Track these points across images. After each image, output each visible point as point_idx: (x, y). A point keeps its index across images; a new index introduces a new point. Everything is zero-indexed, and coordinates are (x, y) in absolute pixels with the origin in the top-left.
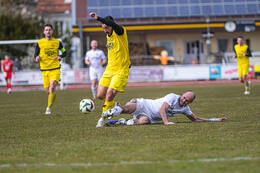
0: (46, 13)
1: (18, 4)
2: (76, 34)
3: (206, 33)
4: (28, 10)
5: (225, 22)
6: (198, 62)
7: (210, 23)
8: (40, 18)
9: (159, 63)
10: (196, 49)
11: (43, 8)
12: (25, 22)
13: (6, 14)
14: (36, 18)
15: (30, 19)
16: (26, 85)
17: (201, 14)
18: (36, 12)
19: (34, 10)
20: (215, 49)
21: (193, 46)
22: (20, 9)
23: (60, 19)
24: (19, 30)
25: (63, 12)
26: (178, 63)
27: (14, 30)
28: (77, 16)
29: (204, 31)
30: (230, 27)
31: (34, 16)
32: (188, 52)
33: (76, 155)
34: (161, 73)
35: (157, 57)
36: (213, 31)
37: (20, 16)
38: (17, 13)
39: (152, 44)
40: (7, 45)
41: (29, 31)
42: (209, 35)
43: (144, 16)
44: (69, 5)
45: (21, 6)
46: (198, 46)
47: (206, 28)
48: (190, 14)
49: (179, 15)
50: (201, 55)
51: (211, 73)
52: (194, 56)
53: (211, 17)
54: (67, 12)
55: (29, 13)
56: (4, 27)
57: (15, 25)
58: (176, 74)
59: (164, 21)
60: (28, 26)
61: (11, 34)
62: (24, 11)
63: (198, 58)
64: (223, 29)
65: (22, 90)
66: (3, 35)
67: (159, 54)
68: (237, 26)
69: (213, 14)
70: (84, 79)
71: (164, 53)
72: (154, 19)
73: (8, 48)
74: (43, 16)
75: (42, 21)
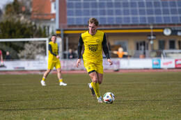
0: (38, 20)
1: (18, 13)
2: (59, 35)
3: (150, 36)
4: (25, 17)
5: (163, 29)
6: (145, 56)
7: (153, 29)
8: (33, 23)
9: (116, 56)
10: (143, 47)
11: (36, 16)
12: (23, 26)
13: (9, 20)
14: (31, 23)
15: (26, 24)
16: (23, 70)
17: (147, 22)
18: (31, 19)
19: (29, 17)
20: (156, 47)
21: (141, 45)
22: (20, 17)
23: (47, 25)
24: (18, 31)
25: (49, 20)
26: (130, 56)
27: (14, 31)
28: (60, 23)
29: (149, 35)
30: (167, 32)
31: (29, 22)
32: (138, 49)
34: (118, 63)
35: (115, 52)
36: (155, 34)
37: (19, 22)
38: (17, 20)
39: (112, 43)
40: (10, 42)
41: (26, 32)
42: (152, 37)
43: (107, 23)
44: (54, 15)
45: (20, 15)
46: (144, 45)
47: (150, 33)
48: (139, 23)
49: (131, 23)
50: (147, 51)
51: (153, 64)
52: (142, 52)
53: (154, 25)
54: (53, 20)
55: (26, 20)
56: (8, 29)
57: (16, 28)
58: (128, 64)
59: (121, 27)
60: (25, 29)
61: (13, 34)
62: (22, 18)
63: (145, 53)
64: (162, 33)
66: (7, 35)
67: (117, 50)
68: (172, 31)
69: (155, 22)
70: (64, 67)
71: (121, 50)
72: (114, 25)
73: (10, 44)
74: (36, 22)
75: (35, 26)
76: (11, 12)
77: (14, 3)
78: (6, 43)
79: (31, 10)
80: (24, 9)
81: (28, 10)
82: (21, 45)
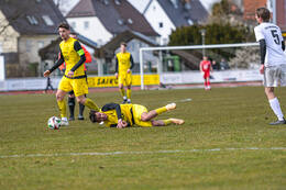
1: (227, 14)
4: (235, 18)
8: (246, 25)
11: (248, 17)
12: (233, 29)
13: (218, 22)
14: (243, 26)
16: (234, 82)
18: (244, 22)
19: (241, 18)
22: (229, 18)
24: (228, 36)
27: (223, 36)
31: (241, 23)
33: (276, 140)
37: (229, 24)
38: (226, 21)
40: (218, 49)
41: (237, 36)
45: (230, 15)
55: (237, 21)
56: (215, 34)
57: (225, 31)
60: (236, 32)
61: (221, 39)
62: (232, 19)
65: (232, 86)
66: (214, 40)
73: (219, 51)
74: (249, 24)
75: (248, 28)
76: (219, 12)
77: (222, 3)
78: (213, 50)
79: (243, 10)
80: (234, 8)
81: (239, 10)
82: (231, 52)
